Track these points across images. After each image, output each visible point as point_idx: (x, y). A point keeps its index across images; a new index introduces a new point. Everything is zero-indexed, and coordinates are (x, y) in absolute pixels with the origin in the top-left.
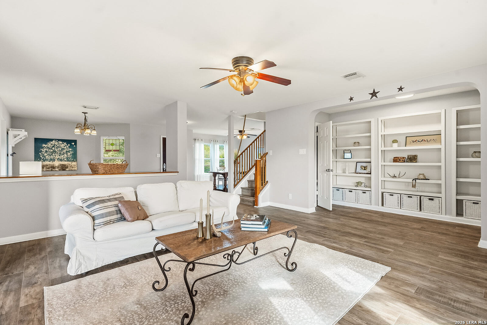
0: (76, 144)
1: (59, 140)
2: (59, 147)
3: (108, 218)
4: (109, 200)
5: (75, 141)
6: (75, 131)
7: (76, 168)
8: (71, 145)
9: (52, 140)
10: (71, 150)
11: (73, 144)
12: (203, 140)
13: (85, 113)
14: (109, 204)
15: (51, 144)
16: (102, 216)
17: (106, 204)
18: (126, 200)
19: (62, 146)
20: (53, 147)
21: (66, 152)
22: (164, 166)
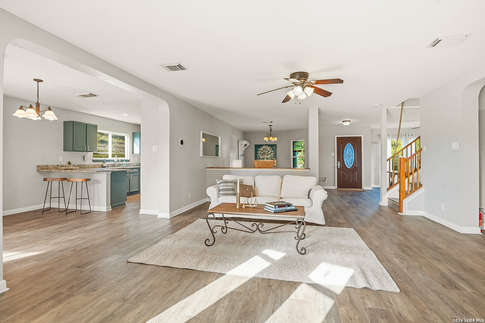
0: (276, 147)
1: (267, 145)
2: (267, 150)
3: (227, 192)
4: (230, 182)
5: (275, 145)
6: (265, 138)
7: (276, 165)
8: (273, 148)
9: (262, 145)
10: (273, 151)
11: (274, 147)
12: (390, 135)
13: (271, 126)
14: (230, 184)
15: (263, 148)
16: (223, 190)
17: (227, 184)
18: (244, 184)
19: (268, 149)
20: (264, 150)
21: (271, 153)
22: (338, 164)
